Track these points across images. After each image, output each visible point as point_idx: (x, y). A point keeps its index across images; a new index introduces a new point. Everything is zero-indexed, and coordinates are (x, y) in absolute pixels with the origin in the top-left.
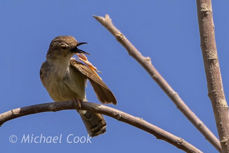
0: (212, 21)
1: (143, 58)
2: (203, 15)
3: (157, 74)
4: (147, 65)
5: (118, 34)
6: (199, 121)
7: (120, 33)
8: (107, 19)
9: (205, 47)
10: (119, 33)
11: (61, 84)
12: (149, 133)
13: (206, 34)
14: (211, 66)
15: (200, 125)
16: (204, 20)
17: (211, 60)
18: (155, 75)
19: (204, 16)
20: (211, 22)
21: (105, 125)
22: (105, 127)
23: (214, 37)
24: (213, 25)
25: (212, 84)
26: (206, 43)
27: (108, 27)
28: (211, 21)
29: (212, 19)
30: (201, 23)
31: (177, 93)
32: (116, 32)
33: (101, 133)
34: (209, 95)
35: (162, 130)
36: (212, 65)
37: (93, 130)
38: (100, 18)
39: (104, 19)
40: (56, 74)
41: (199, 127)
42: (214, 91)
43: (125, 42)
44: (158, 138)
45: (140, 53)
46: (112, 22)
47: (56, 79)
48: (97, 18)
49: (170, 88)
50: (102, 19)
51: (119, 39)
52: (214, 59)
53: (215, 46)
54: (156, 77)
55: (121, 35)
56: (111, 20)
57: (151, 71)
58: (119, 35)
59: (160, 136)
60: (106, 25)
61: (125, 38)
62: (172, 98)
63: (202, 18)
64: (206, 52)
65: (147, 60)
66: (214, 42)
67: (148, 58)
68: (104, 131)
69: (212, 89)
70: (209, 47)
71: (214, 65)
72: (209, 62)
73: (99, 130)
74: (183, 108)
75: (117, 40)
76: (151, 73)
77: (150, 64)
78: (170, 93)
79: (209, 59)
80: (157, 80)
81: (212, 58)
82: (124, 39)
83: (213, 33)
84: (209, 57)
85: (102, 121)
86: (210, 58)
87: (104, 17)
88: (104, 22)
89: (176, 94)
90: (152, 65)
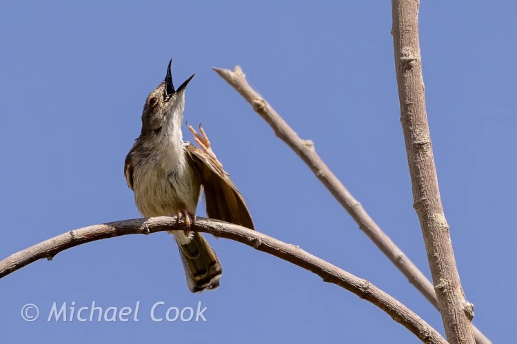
0: (421, 77)
1: (300, 142)
2: (405, 66)
3: (325, 170)
4: (306, 153)
5: (257, 100)
6: (398, 252)
7: (260, 98)
8: (237, 74)
9: (407, 122)
10: (258, 98)
11: (163, 182)
12: (310, 272)
13: (410, 100)
14: (419, 156)
15: (399, 258)
16: (408, 75)
17: (419, 144)
18: (321, 172)
19: (406, 69)
20: (418, 79)
21: (219, 273)
22: (219, 276)
23: (423, 104)
24: (423, 83)
25: (420, 187)
26: (410, 115)
27: (239, 88)
28: (418, 76)
29: (421, 73)
30: (401, 81)
31: (359, 203)
32: (254, 97)
33: (209, 288)
34: (415, 206)
35: (332, 266)
36: (421, 153)
37: (198, 278)
38: (226, 71)
39: (232, 74)
40: (158, 165)
41: (397, 262)
42: (423, 198)
43: (268, 113)
44: (325, 280)
45: (295, 133)
46: (247, 78)
47: (156, 173)
48: (219, 72)
49: (347, 195)
50: (229, 74)
51: (260, 110)
52: (424, 144)
53: (425, 120)
54: (323, 175)
55: (263, 102)
56: (244, 76)
57: (314, 164)
58: (259, 102)
59: (329, 277)
60: (235, 85)
61: (268, 107)
62: (351, 211)
63: (404, 71)
64: (410, 131)
65: (307, 145)
66: (425, 113)
67: (310, 142)
68: (215, 285)
69: (421, 195)
70: (415, 122)
71: (424, 153)
72: (416, 149)
73: (207, 280)
74: (369, 228)
75: (255, 110)
76: (315, 169)
77: (312, 152)
78: (348, 203)
79: (415, 144)
80: (325, 180)
81: (419, 142)
82: (267, 109)
83: (422, 97)
84: (414, 139)
85: (216, 265)
86: (417, 142)
87: (233, 70)
88: (232, 78)
89: (357, 205)
90: (316, 153)
